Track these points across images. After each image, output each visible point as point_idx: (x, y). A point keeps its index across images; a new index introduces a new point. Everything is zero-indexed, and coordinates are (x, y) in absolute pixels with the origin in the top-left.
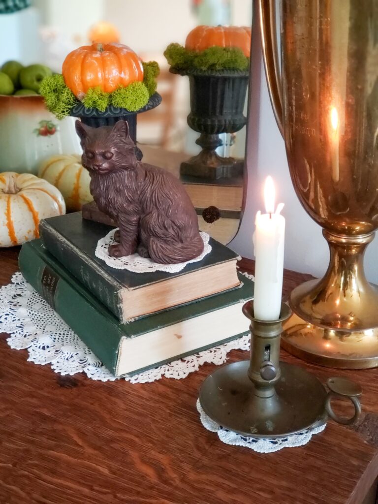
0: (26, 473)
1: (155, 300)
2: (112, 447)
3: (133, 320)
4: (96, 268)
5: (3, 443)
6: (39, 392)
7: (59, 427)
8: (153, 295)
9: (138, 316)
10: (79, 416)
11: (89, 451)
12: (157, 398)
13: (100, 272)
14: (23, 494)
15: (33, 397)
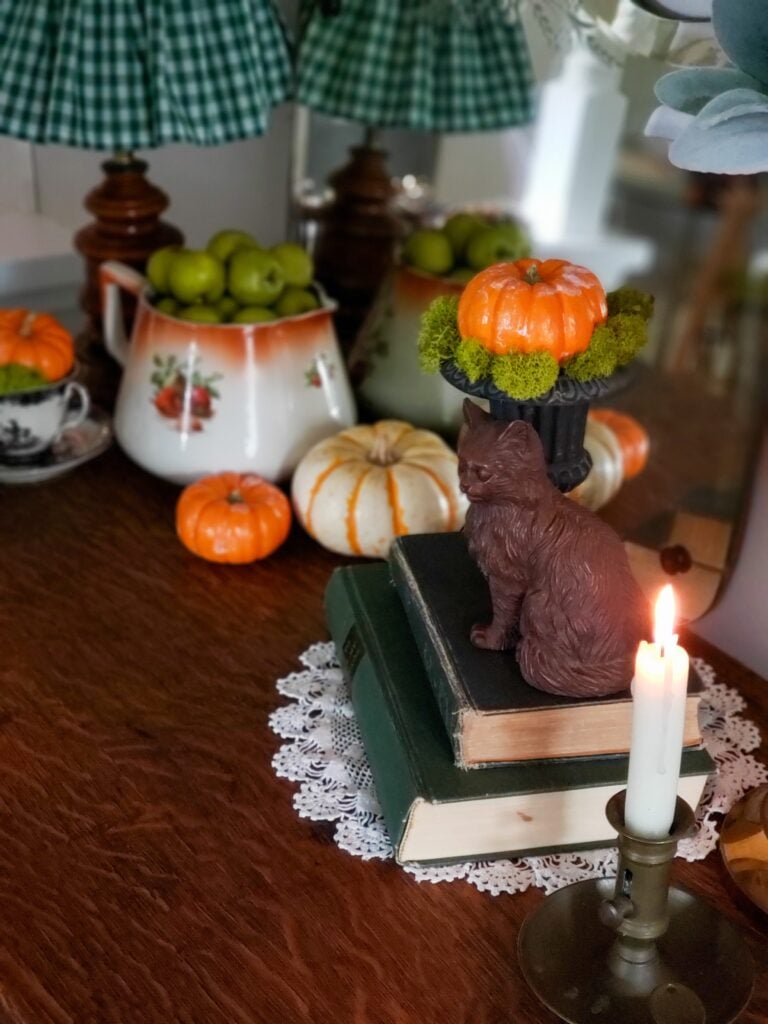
0: (190, 970)
1: (525, 739)
2: (334, 970)
3: (476, 767)
4: (443, 657)
5: (183, 907)
6: (276, 836)
7: (272, 907)
8: (523, 730)
9: (487, 762)
10: (312, 898)
11: (297, 964)
12: (450, 906)
13: (446, 665)
14: (168, 1004)
15: (262, 841)
